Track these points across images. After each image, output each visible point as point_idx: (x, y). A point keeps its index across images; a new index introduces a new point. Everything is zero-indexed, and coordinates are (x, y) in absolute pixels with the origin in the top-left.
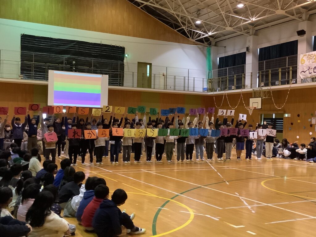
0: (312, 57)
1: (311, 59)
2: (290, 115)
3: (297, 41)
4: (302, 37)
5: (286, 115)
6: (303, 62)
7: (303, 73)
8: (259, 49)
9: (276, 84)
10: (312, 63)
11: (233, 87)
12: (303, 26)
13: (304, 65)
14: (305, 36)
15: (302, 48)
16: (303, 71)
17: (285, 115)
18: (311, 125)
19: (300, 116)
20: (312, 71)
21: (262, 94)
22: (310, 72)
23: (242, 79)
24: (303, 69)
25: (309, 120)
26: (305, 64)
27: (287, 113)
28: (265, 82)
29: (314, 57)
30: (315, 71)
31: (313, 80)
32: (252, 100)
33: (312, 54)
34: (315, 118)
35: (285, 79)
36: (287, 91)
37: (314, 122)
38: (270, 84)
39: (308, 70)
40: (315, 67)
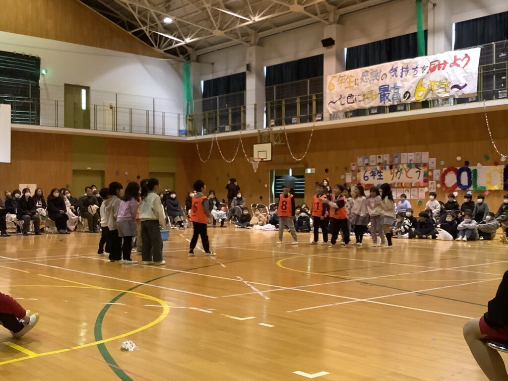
0: (344, 79)
1: (343, 82)
2: (314, 170)
3: (322, 56)
4: (329, 50)
5: (309, 171)
6: (331, 88)
7: (332, 104)
8: (265, 68)
9: (293, 122)
10: (344, 89)
11: (227, 128)
12: (331, 32)
13: (333, 91)
14: (333, 49)
15: (329, 65)
16: (332, 102)
17: (307, 171)
19: (329, 170)
20: (344, 101)
21: (272, 138)
22: (343, 103)
23: (240, 114)
24: (332, 98)
25: (343, 177)
26: (335, 91)
27: (310, 168)
28: (277, 118)
29: (348, 80)
30: (350, 100)
31: (346, 114)
32: (256, 147)
33: (345, 76)
34: (351, 173)
35: (307, 114)
36: (310, 132)
37: (349, 179)
38: (284, 122)
39: (340, 99)
40: (351, 96)
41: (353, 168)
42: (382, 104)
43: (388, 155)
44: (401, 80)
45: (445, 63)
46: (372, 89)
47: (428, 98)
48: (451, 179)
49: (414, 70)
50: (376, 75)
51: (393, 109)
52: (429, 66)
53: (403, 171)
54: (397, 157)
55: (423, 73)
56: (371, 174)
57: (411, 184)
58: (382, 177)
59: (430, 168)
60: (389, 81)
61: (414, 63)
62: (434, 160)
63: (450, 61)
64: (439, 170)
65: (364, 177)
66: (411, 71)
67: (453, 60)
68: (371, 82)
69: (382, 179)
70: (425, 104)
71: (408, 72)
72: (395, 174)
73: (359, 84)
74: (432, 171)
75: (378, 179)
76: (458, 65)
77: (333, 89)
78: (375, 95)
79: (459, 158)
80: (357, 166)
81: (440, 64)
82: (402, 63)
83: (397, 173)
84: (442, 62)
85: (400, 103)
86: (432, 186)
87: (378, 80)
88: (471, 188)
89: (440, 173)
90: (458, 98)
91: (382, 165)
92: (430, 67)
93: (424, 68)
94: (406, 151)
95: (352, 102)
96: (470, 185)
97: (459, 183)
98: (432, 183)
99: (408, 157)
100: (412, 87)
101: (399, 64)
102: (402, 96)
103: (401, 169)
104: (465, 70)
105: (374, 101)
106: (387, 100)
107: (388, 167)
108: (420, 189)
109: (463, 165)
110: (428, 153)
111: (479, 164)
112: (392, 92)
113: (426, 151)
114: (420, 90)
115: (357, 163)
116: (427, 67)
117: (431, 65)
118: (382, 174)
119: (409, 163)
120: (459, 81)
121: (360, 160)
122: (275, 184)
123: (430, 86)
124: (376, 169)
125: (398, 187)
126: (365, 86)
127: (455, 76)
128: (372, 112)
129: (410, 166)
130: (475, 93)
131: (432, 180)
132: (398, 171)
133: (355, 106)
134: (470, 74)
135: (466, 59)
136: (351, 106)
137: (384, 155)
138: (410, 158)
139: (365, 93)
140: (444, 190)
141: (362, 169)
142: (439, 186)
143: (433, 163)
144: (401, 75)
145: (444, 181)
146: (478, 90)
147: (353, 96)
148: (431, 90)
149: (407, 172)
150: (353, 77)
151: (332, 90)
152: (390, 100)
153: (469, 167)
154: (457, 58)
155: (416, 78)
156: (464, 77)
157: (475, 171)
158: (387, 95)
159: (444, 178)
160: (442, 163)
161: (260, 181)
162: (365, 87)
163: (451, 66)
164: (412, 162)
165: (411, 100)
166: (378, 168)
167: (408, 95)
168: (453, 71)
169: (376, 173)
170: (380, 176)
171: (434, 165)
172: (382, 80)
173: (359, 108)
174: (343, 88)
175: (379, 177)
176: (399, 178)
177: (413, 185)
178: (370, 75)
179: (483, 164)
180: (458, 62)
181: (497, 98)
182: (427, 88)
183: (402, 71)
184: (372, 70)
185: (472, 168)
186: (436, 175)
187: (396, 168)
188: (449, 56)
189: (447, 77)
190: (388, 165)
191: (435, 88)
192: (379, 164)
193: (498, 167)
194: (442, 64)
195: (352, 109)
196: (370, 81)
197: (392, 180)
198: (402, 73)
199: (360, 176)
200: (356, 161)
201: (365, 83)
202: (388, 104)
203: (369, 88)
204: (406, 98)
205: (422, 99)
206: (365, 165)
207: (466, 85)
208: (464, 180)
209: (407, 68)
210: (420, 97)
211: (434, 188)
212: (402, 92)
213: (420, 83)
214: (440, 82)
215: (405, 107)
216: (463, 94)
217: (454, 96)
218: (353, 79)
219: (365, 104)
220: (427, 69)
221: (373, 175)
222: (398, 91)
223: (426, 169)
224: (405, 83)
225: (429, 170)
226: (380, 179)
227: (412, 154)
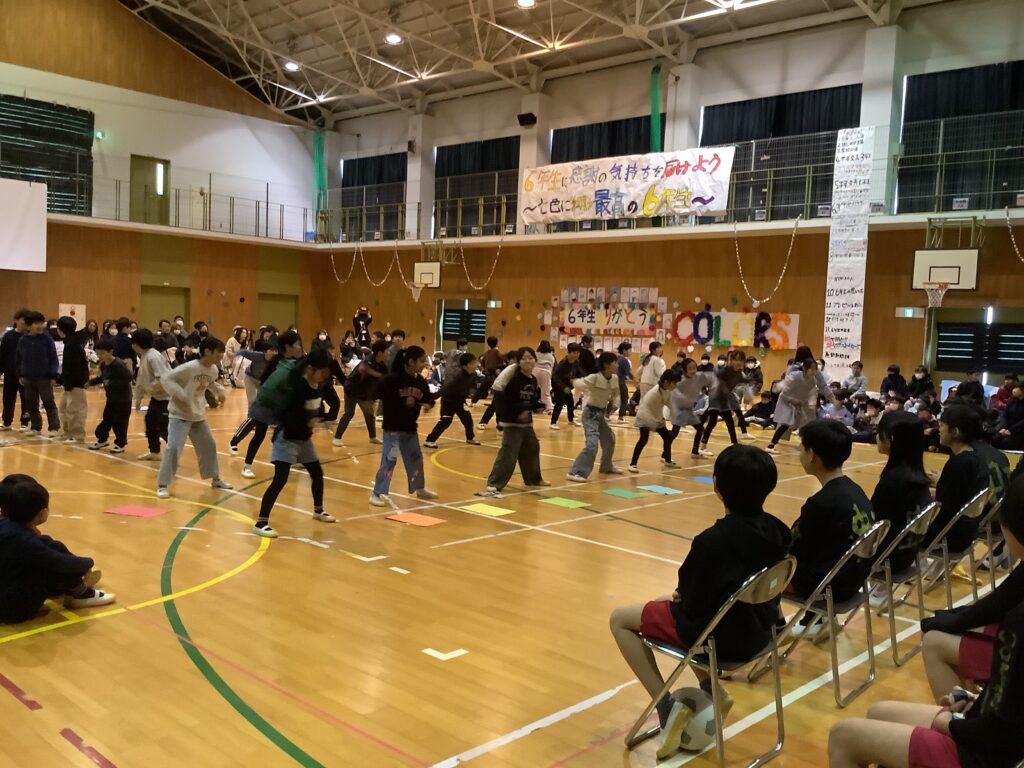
0: (547, 176)
1: (547, 181)
2: (499, 304)
3: (518, 138)
4: (528, 131)
5: (493, 304)
6: (529, 187)
7: (529, 211)
8: (435, 149)
9: (473, 233)
11: (377, 235)
12: (531, 104)
13: (532, 193)
14: (535, 128)
15: (528, 153)
16: (529, 208)
17: (490, 304)
18: (543, 328)
19: (521, 305)
20: (546, 208)
21: (441, 255)
22: (544, 211)
23: (397, 216)
24: (530, 202)
25: (539, 316)
26: (534, 193)
27: (493, 300)
28: (449, 226)
29: (553, 178)
30: (555, 208)
31: (548, 228)
32: (418, 267)
33: (549, 171)
34: (551, 311)
35: (492, 222)
36: (496, 249)
37: (548, 320)
38: (459, 232)
39: (539, 205)
40: (555, 201)
41: (555, 304)
42: (598, 217)
43: (604, 289)
44: (626, 185)
45: (687, 164)
46: (586, 194)
47: (661, 213)
48: (686, 328)
49: (644, 172)
50: (592, 172)
51: (613, 224)
52: (664, 167)
53: (623, 313)
54: (615, 292)
55: (656, 176)
56: (579, 315)
57: (633, 331)
58: (593, 320)
59: (659, 311)
60: (609, 184)
61: (644, 162)
62: (664, 300)
63: (694, 162)
64: (671, 315)
65: (570, 318)
66: (640, 173)
67: (698, 161)
68: (585, 183)
69: (594, 322)
70: (656, 221)
71: (635, 173)
72: (612, 317)
73: (568, 185)
74: (661, 315)
75: (587, 322)
76: (704, 170)
77: (532, 189)
78: (589, 203)
79: (698, 300)
80: (560, 302)
81: (679, 166)
82: (628, 160)
83: (614, 315)
84: (682, 163)
85: (622, 217)
86: (660, 335)
87: (595, 182)
88: (712, 342)
89: (671, 319)
90: (701, 215)
91: (595, 303)
92: (666, 168)
93: (657, 170)
94: (627, 286)
95: (557, 210)
96: (710, 337)
97: (696, 334)
98: (661, 332)
99: (630, 293)
100: (640, 195)
101: (624, 161)
102: (626, 208)
103: (621, 310)
104: (712, 178)
105: (587, 212)
106: (605, 212)
107: (602, 306)
108: (644, 339)
109: (703, 308)
110: (657, 289)
111: (723, 310)
112: (613, 201)
113: (654, 286)
114: (651, 200)
115: (560, 298)
116: (662, 168)
117: (667, 166)
118: (593, 315)
119: (631, 301)
120: (703, 192)
121: (564, 294)
122: (445, 321)
123: (664, 196)
124: (586, 308)
125: (616, 335)
126: (576, 188)
127: (699, 184)
128: (584, 227)
129: (632, 306)
130: (722, 211)
131: (661, 328)
132: (616, 312)
133: (561, 217)
134: (719, 183)
135: (716, 161)
136: (555, 216)
137: (599, 289)
138: (633, 295)
139: (576, 199)
140: (675, 342)
141: (567, 306)
142: (669, 336)
143: (663, 304)
144: (626, 176)
145: (677, 330)
146: (728, 207)
147: (559, 202)
148: (666, 202)
149: (628, 314)
150: (560, 174)
151: (529, 191)
152: (609, 213)
153: (711, 313)
154: (704, 159)
155: (646, 184)
156: (711, 187)
157: (718, 318)
158: (606, 204)
159: (677, 326)
160: (676, 305)
161: (422, 315)
162: (575, 190)
163: (694, 170)
164: (636, 301)
165: (638, 215)
166: (589, 306)
167: (634, 206)
168: (697, 177)
169: (587, 313)
171: (665, 307)
172: (600, 182)
173: (566, 219)
174: (545, 189)
175: (589, 320)
176: (616, 323)
177: (635, 333)
178: (583, 173)
179: (729, 310)
180: (704, 165)
181: (753, 220)
182: (660, 199)
183: (628, 172)
184: (586, 166)
185: (714, 314)
186: (666, 321)
187: (614, 307)
188: (691, 154)
189: (688, 184)
190: (603, 303)
191: (671, 199)
192: (591, 301)
193: (749, 315)
194: (682, 166)
195: (556, 221)
196: (583, 182)
197: (607, 324)
198: (627, 174)
199: (564, 315)
200: (560, 295)
201: (576, 185)
202: (606, 217)
203: (581, 192)
204: (632, 211)
205: (653, 214)
206: (571, 301)
207: (712, 198)
208: (703, 331)
209: (635, 168)
210: (649, 210)
212: (626, 202)
213: (651, 191)
214: (678, 192)
215: (630, 223)
216: (708, 211)
217: (697, 212)
218: (560, 178)
219: (575, 214)
220: (662, 171)
221: (582, 316)
222: (621, 200)
223: (654, 312)
224: (631, 189)
225: (657, 314)
226: (591, 321)
227: (637, 289)
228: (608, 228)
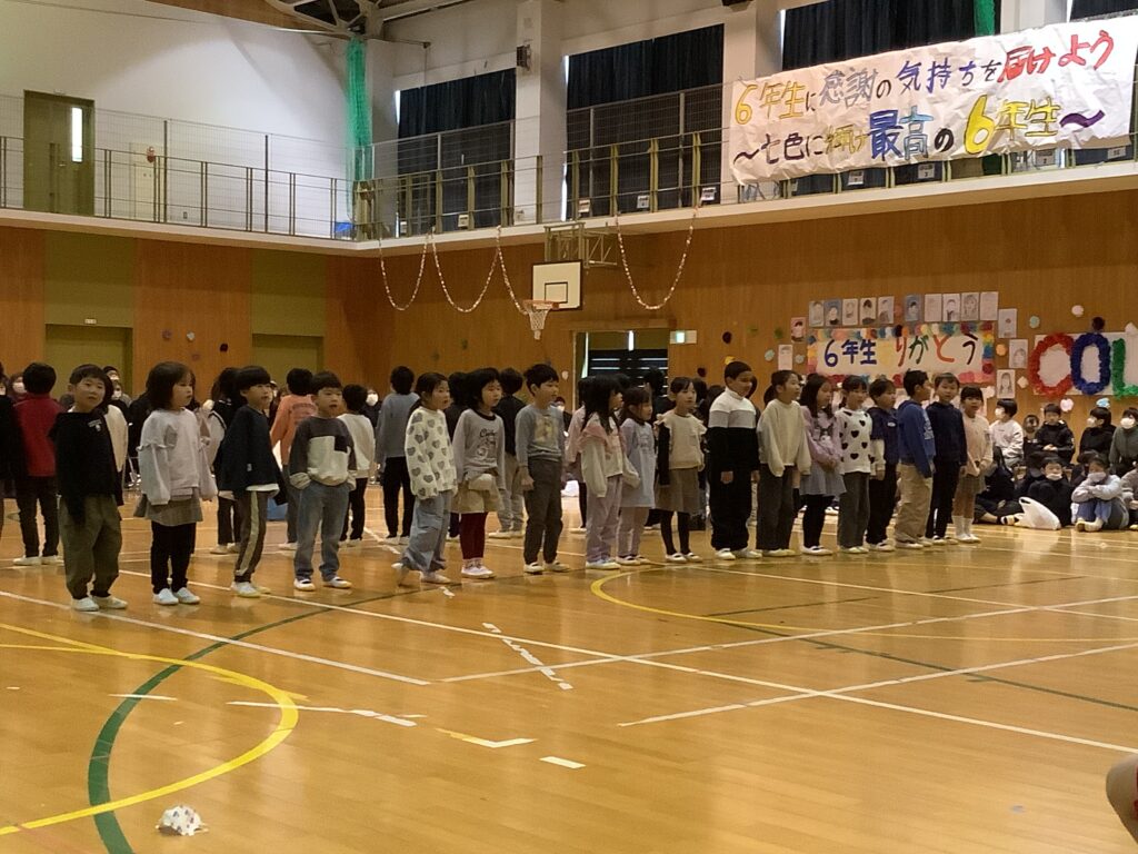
0: (778, 93)
1: (775, 102)
2: (693, 337)
3: (718, 31)
4: (741, 13)
5: (680, 337)
6: (743, 115)
7: (744, 159)
8: (567, 59)
9: (639, 206)
10: (777, 120)
11: (464, 220)
13: (748, 126)
14: (751, 10)
15: (739, 55)
16: (744, 154)
17: (675, 338)
19: (734, 339)
20: (777, 152)
21: (581, 251)
22: (772, 158)
23: (498, 183)
24: (746, 143)
25: (769, 355)
26: (752, 125)
27: (681, 330)
28: (594, 195)
29: (788, 96)
30: (793, 151)
31: (782, 188)
32: (541, 273)
33: (780, 84)
34: (791, 346)
35: (677, 185)
36: (683, 234)
37: (785, 361)
38: (614, 205)
39: (764, 147)
40: (795, 138)
41: (798, 331)
42: (877, 162)
44: (929, 99)
45: (1048, 53)
46: (852, 120)
47: (1002, 148)
48: (1055, 365)
49: (964, 72)
50: (863, 80)
51: (906, 174)
52: (1004, 62)
53: (931, 342)
54: (914, 304)
55: (987, 80)
56: (845, 350)
58: (872, 358)
59: (1001, 336)
60: (897, 100)
61: (964, 54)
62: (1012, 313)
63: (1061, 49)
64: (1026, 341)
65: (827, 357)
66: (956, 75)
67: (1069, 46)
68: (850, 101)
69: (874, 362)
70: (992, 164)
71: (947, 76)
72: (908, 351)
73: (817, 107)
74: (1005, 342)
75: (863, 362)
76: (1082, 62)
77: (749, 118)
78: (857, 137)
79: (1077, 310)
80: (807, 327)
81: (1033, 58)
82: (931, 52)
83: (912, 347)
84: (1039, 52)
85: (925, 160)
86: (1006, 383)
87: (869, 98)
88: (1109, 390)
89: (1026, 350)
90: (1079, 148)
91: (875, 326)
92: (1007, 63)
93: (990, 68)
94: (936, 291)
95: (799, 154)
96: (1105, 380)
97: (1076, 377)
99: (943, 304)
100: (957, 117)
101: (925, 55)
102: (930, 142)
103: (926, 337)
104: (1098, 75)
105: (856, 153)
106: (891, 151)
107: (888, 331)
109: (1090, 328)
110: (996, 294)
111: (1130, 327)
112: (905, 131)
113: (990, 289)
114: (978, 126)
115: (807, 321)
116: (999, 64)
117: (1009, 59)
118: (872, 349)
119: (945, 320)
120: (1082, 104)
121: (815, 312)
123: (1006, 116)
124: (858, 335)
126: (832, 112)
127: (1074, 89)
128: (851, 183)
130: (1123, 137)
131: (1008, 368)
132: (917, 342)
133: (806, 166)
134: (1113, 86)
135: (1104, 45)
136: (794, 165)
137: (881, 299)
138: (951, 307)
139: (833, 131)
140: (1035, 393)
142: (1023, 382)
143: (1008, 321)
144: (928, 83)
145: (1038, 369)
146: (1132, 129)
147: (801, 139)
148: (1009, 126)
149: (939, 345)
150: (802, 87)
151: (745, 122)
152: (898, 153)
153: (1104, 334)
154: (1080, 41)
155: (968, 95)
156: (1096, 92)
157: (1120, 344)
158: (891, 138)
159: (1039, 363)
160: (1034, 322)
162: (832, 115)
163: (1061, 64)
165: (954, 154)
166: (864, 333)
167: (947, 137)
168: (1069, 76)
169: (859, 345)
170: (869, 353)
171: (1012, 328)
172: (879, 96)
173: (815, 171)
174: (774, 118)
175: (866, 358)
176: (918, 361)
178: (846, 83)
180: (1081, 53)
182: (997, 121)
183: (933, 75)
184: (852, 69)
185: (1111, 337)
186: (1015, 355)
187: (912, 332)
188: (1057, 35)
189: (1052, 94)
190: (890, 325)
191: (1020, 120)
192: (867, 322)
194: (1040, 57)
195: (797, 174)
196: (846, 99)
197: (900, 365)
198: (931, 79)
199: (817, 352)
200: (806, 314)
201: (834, 106)
202: (893, 161)
203: (844, 118)
204: (942, 148)
205: (984, 151)
206: (828, 324)
207: (1100, 115)
208: (1091, 371)
209: (946, 66)
210: (977, 143)
211: (1010, 388)
212: (930, 131)
213: (979, 107)
214: (1033, 106)
215: (938, 171)
216: (1094, 138)
217: (1070, 143)
218: (801, 94)
219: (831, 160)
220: (1000, 70)
221: (851, 351)
222: (921, 128)
223: (990, 338)
224: (940, 107)
225: (998, 341)
226: (869, 362)
227: (956, 296)
228: (897, 183)
